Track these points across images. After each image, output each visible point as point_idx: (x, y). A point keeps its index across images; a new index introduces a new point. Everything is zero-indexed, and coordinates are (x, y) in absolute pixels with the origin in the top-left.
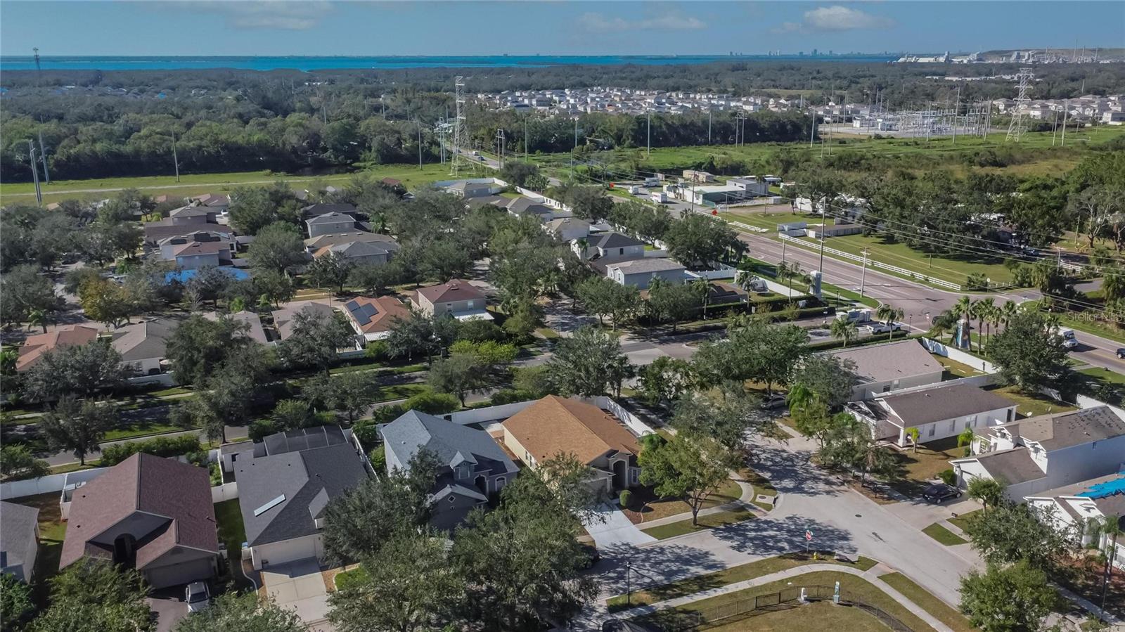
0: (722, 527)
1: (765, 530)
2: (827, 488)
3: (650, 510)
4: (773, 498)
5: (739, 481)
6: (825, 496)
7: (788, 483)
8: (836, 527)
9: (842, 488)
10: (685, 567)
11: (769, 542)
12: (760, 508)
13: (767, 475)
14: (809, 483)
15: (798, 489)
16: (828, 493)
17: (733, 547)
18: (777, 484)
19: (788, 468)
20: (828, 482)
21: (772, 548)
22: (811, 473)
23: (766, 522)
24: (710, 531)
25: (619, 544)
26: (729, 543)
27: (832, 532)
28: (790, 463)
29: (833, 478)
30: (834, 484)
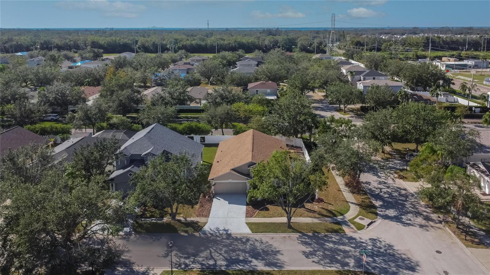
0: (310, 234)
1: (344, 244)
2: (424, 222)
3: (267, 209)
4: (370, 221)
5: (352, 203)
6: (417, 229)
7: (391, 213)
8: (410, 256)
9: (439, 225)
10: (250, 259)
11: (339, 255)
12: (352, 226)
13: (378, 203)
14: (410, 216)
15: (397, 219)
16: (421, 226)
17: (304, 253)
18: (382, 211)
19: (399, 201)
20: (427, 218)
21: (338, 261)
22: (417, 209)
23: (351, 238)
24: (297, 235)
25: (221, 228)
26: (304, 248)
27: (404, 260)
28: (404, 198)
29: (434, 216)
30: (432, 220)
